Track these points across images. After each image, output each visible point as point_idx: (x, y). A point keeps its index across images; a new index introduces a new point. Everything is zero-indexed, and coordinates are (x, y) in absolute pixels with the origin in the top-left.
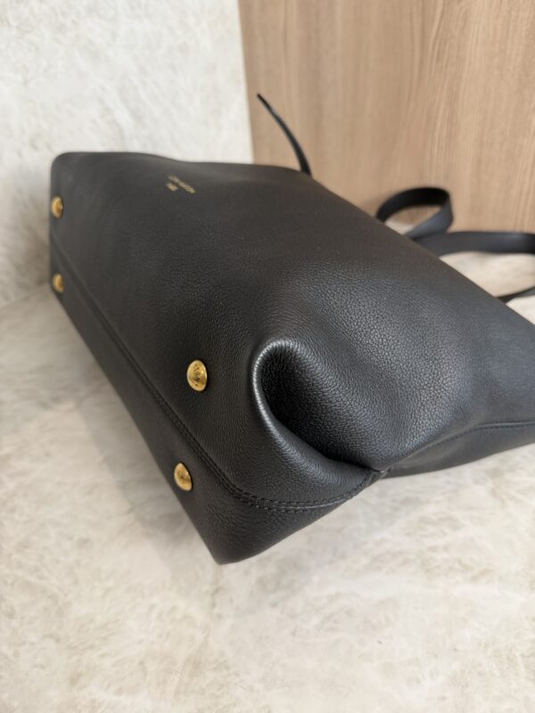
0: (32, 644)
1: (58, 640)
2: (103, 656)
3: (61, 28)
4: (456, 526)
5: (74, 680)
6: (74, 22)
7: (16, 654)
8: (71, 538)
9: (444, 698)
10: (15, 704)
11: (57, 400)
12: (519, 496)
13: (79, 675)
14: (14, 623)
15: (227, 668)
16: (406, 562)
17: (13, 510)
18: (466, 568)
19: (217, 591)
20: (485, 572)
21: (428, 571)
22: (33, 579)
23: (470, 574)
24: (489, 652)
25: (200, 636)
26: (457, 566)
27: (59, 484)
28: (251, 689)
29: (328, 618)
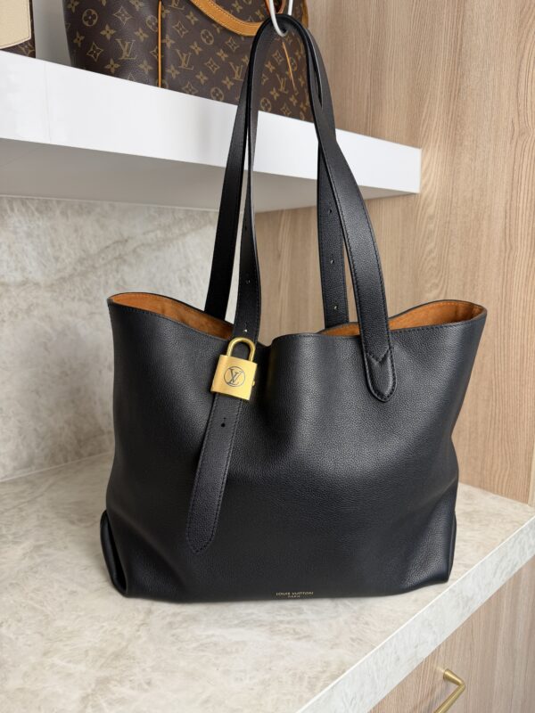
0: (27, 635)
1: (42, 635)
2: (66, 645)
5: (45, 654)
7: (17, 638)
8: (66, 590)
9: (252, 689)
10: (9, 659)
11: (80, 520)
13: (49, 652)
14: (20, 624)
15: (134, 659)
16: (261, 625)
17: (36, 572)
18: (296, 633)
19: (143, 624)
20: (308, 636)
21: (272, 631)
22: (37, 606)
23: (297, 636)
24: (290, 673)
25: (124, 644)
26: (292, 631)
27: (68, 563)
28: (144, 670)
29: (202, 645)
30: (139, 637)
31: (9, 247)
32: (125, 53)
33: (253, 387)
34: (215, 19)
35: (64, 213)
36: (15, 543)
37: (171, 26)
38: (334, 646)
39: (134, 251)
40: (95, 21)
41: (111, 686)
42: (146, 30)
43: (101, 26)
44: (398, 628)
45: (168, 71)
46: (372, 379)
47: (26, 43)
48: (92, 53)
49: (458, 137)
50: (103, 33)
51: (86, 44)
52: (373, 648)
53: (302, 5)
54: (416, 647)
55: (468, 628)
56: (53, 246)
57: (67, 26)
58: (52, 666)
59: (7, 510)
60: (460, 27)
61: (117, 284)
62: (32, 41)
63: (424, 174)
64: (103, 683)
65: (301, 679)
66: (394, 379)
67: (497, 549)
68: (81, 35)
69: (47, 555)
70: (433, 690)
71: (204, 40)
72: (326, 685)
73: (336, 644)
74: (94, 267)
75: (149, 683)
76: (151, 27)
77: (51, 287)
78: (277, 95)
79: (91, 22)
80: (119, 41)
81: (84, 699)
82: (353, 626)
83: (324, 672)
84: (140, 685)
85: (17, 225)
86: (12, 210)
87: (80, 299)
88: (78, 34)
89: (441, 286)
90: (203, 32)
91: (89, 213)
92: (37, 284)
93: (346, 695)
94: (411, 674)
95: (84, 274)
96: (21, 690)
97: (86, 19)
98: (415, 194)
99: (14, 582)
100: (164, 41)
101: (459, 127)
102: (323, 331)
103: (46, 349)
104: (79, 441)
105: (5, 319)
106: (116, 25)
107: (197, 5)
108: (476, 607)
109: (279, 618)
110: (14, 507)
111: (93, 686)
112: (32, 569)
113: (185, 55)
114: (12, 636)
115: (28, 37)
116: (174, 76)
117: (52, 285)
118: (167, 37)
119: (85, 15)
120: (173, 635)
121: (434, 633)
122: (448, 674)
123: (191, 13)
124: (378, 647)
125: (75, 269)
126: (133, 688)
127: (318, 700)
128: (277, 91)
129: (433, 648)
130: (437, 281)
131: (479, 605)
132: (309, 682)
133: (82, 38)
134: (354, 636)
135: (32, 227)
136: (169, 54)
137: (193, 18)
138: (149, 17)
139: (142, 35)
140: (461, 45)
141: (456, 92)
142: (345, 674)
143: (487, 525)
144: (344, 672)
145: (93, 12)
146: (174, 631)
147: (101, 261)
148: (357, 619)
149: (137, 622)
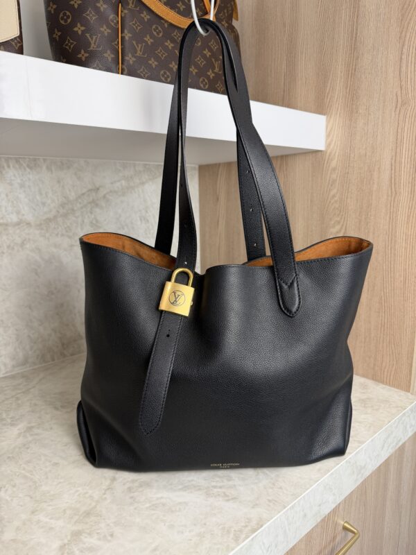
0: (20, 497)
1: (31, 498)
2: (49, 505)
5: (33, 512)
7: (12, 500)
8: (50, 462)
9: (191, 540)
10: (6, 517)
11: (63, 407)
13: (37, 510)
14: (15, 489)
15: (101, 516)
16: (200, 489)
17: (28, 448)
18: (226, 496)
19: (108, 489)
20: (235, 498)
21: (207, 494)
22: (28, 475)
23: (227, 498)
24: (220, 527)
25: (94, 504)
26: (223, 494)
27: (52, 441)
28: (108, 525)
29: (153, 505)
30: (106, 498)
31: (7, 195)
32: (93, 45)
33: (192, 306)
34: (163, 17)
35: (49, 169)
36: (12, 425)
37: (129, 23)
38: (255, 506)
39: (104, 197)
40: (69, 21)
41: (82, 537)
42: (109, 26)
43: (73, 24)
44: (304, 492)
45: (127, 58)
46: (283, 299)
47: (15, 38)
48: (67, 45)
49: (354, 106)
50: (76, 29)
51: (63, 39)
52: (285, 507)
53: (233, 3)
54: (320, 505)
55: (362, 489)
56: (41, 194)
57: (47, 24)
58: (39, 522)
59: (7, 399)
60: (355, 20)
61: (91, 223)
62: (21, 37)
63: (328, 136)
64: (77, 535)
65: (229, 532)
66: (300, 299)
67: (384, 428)
68: (58, 31)
69: (36, 434)
70: (334, 538)
71: (155, 33)
72: (247, 537)
73: (257, 505)
74: (73, 210)
75: (112, 535)
76: (113, 24)
77: (39, 226)
78: (213, 75)
79: (66, 21)
80: (88, 35)
81: (62, 547)
82: (270, 490)
83: (246, 526)
84: (105, 536)
85: (13, 178)
86: (9, 167)
87: (62, 235)
88: (56, 30)
89: (341, 223)
90: (154, 27)
91: (69, 168)
92: (29, 224)
93: (264, 544)
94: (316, 526)
95: (65, 216)
96: (14, 540)
97: (62, 19)
98: (321, 151)
99: (11, 455)
100: (123, 35)
101: (355, 98)
102: (246, 263)
103: (37, 274)
104: (63, 344)
105: (5, 251)
106: (85, 23)
107: (149, 6)
108: (367, 473)
109: (214, 484)
110: (12, 397)
111: (69, 537)
112: (24, 445)
113: (140, 45)
114: (7, 498)
115: (17, 33)
116: (131, 62)
117: (41, 224)
118: (126, 31)
119: (61, 15)
120: (132, 497)
121: (334, 494)
122: (346, 525)
123: (145, 12)
124: (289, 507)
125: (58, 212)
126: (99, 539)
127: (242, 548)
128: (213, 72)
129: (334, 506)
130: (338, 219)
131: (371, 472)
132: (234, 535)
133: (59, 33)
134: (270, 498)
135: (24, 180)
136: (127, 44)
137: (146, 16)
138: (112, 16)
139: (105, 30)
140: (357, 34)
141: (352, 71)
142: (263, 528)
143: (377, 410)
144: (262, 526)
145: (68, 13)
146: (132, 495)
147: (78, 205)
148: (274, 484)
149: (104, 487)
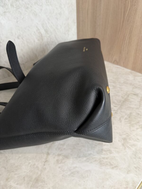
1: (5, 169)
2: (15, 174)
3: (27, 8)
4: (111, 152)
5: (7, 179)
6: (31, 6)
12: (130, 147)
13: (9, 178)
15: (45, 182)
16: (96, 161)
18: (111, 165)
19: (46, 161)
20: (116, 167)
21: (101, 164)
25: (39, 173)
26: (109, 164)
29: (72, 173)
30: (45, 169)
38: (129, 172)
82: (134, 160)
109: (103, 156)
120: (59, 167)
134: (136, 166)
148: (136, 156)
149: (44, 160)
